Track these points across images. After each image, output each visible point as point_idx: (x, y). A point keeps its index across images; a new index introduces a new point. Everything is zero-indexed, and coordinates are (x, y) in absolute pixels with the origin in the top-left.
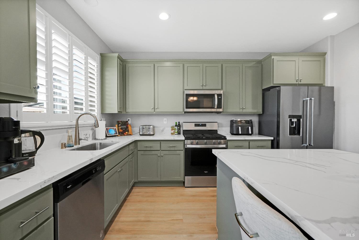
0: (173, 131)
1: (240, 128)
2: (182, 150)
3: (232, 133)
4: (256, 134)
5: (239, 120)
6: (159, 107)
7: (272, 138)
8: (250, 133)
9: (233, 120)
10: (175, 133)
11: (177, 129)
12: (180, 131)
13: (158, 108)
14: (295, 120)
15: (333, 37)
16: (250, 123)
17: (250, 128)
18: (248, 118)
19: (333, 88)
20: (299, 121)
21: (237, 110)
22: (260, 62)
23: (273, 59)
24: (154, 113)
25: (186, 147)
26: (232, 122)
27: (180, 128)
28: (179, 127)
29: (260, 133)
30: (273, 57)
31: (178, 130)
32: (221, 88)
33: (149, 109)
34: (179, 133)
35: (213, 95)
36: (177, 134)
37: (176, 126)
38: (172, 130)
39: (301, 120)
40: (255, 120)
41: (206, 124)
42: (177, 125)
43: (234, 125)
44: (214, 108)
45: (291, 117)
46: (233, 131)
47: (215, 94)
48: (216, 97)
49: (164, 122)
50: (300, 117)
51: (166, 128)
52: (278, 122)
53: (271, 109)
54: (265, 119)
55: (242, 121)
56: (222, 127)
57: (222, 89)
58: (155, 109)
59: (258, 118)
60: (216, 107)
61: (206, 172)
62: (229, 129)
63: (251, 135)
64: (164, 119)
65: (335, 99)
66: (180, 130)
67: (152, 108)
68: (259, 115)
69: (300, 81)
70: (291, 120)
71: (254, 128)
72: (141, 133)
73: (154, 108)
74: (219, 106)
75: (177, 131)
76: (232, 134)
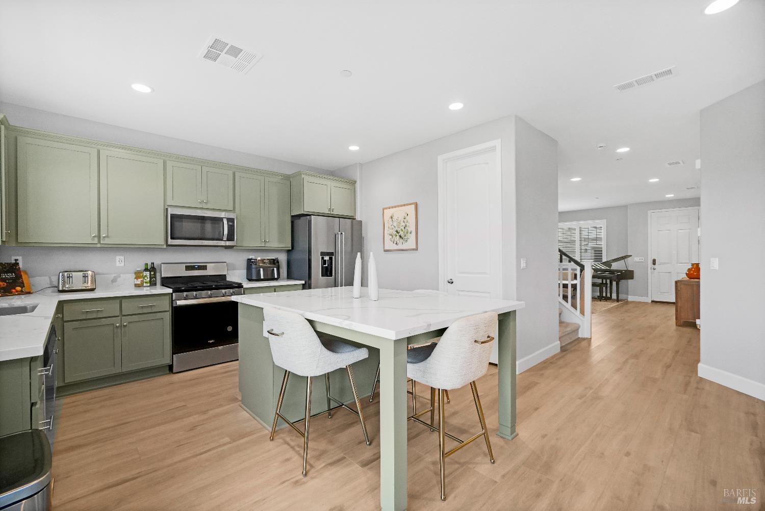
0: (140, 280)
1: (261, 270)
2: (168, 311)
3: (249, 278)
4: (283, 279)
5: (259, 258)
6: (109, 235)
7: (303, 282)
8: (276, 277)
9: (251, 259)
10: (145, 284)
11: (149, 277)
12: (156, 279)
13: (107, 237)
14: (327, 258)
15: (361, 165)
16: (275, 262)
17: (275, 269)
18: (272, 256)
19: (361, 222)
20: (331, 259)
21: (257, 244)
22: (287, 178)
23: (303, 179)
24: (99, 245)
25: (174, 305)
26: (249, 260)
27: (155, 274)
28: (152, 273)
29: (290, 277)
30: (303, 176)
31: (151, 278)
32: (232, 209)
33: (87, 238)
34: (153, 284)
35: (221, 219)
36: (149, 285)
37: (146, 270)
38: (137, 278)
39: (333, 257)
40: (283, 258)
41: (206, 266)
42: (149, 268)
43: (254, 266)
44: (222, 240)
45: (323, 254)
46: (251, 276)
47: (224, 219)
48: (225, 222)
49: (118, 264)
50: (332, 254)
51: (121, 275)
52: (310, 261)
53: (302, 244)
54: (296, 256)
55: (265, 259)
56: (234, 269)
57: (234, 210)
58: (101, 238)
59: (286, 254)
60: (225, 238)
61: (211, 342)
62: (244, 272)
63: (276, 279)
64: (118, 258)
65: (363, 235)
66: (155, 277)
67: (94, 237)
68: (288, 251)
69: (333, 211)
70: (323, 258)
71: (281, 270)
72: (61, 289)
73: (99, 236)
74: (231, 237)
75: (149, 279)
76: (250, 280)
